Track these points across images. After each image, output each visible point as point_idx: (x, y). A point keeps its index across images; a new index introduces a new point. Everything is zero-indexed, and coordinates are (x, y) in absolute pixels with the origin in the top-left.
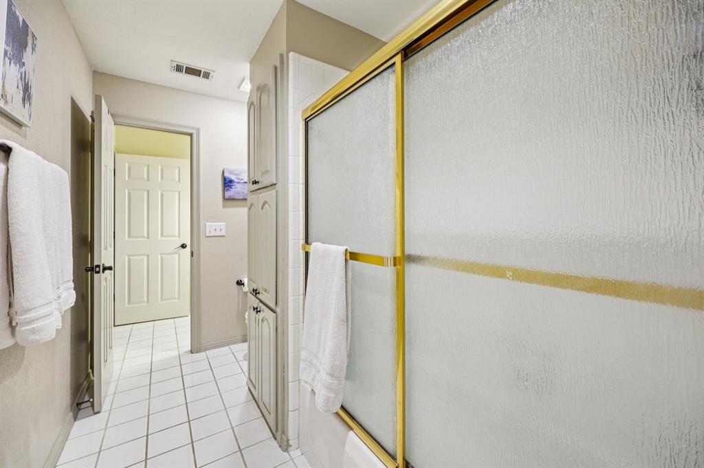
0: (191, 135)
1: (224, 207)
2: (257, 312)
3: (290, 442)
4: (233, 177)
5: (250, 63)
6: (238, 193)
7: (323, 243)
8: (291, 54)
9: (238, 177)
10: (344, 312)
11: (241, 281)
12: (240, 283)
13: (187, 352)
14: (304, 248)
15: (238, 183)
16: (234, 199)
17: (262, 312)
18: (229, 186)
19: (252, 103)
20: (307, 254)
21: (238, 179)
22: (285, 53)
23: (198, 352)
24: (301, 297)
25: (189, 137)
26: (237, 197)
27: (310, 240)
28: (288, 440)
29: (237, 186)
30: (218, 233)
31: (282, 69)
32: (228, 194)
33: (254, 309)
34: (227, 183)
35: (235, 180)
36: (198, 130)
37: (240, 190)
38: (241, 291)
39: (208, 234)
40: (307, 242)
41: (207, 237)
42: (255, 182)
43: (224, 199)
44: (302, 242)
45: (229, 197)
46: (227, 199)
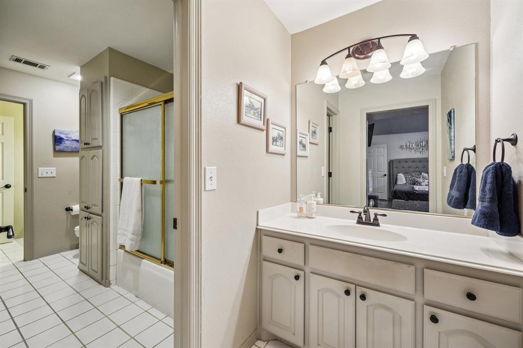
0: (24, 104)
1: (54, 156)
2: (88, 219)
3: (111, 282)
4: (62, 136)
5: (81, 67)
6: (67, 147)
7: (130, 177)
8: (112, 78)
9: (68, 136)
10: (140, 206)
11: (69, 208)
12: (69, 209)
13: (21, 261)
14: (120, 180)
15: (67, 140)
16: (63, 151)
17: (91, 219)
18: (59, 142)
19: (83, 95)
20: (122, 184)
21: (67, 137)
22: (108, 76)
23: (31, 260)
24: (118, 206)
25: (22, 105)
26: (66, 150)
27: (123, 176)
28: (110, 281)
29: (67, 142)
30: (49, 175)
31: (106, 85)
32: (58, 148)
33: (85, 218)
34: (57, 140)
35: (65, 138)
36: (31, 101)
37: (68, 145)
38: (69, 215)
39: (40, 176)
40: (122, 177)
41: (39, 178)
42: (87, 144)
43: (55, 150)
44: (119, 177)
45: (59, 149)
46: (57, 151)
